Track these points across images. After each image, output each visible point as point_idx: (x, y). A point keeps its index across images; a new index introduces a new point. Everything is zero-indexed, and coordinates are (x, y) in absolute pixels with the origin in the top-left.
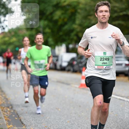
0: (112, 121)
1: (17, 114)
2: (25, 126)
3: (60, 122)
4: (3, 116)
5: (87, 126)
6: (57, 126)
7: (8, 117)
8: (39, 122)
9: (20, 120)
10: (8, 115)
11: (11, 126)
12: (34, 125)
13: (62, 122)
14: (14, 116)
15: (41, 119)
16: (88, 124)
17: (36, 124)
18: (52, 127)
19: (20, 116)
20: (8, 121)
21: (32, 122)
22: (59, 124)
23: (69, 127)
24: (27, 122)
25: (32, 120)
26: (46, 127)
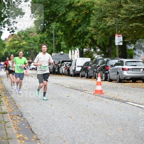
0: (130, 130)
1: (28, 123)
2: (36, 135)
3: (74, 131)
4: (12, 125)
5: (102, 136)
6: (70, 136)
7: (17, 125)
8: (51, 131)
9: (31, 129)
10: (18, 124)
11: (21, 135)
12: (45, 135)
13: (76, 131)
14: (24, 125)
15: (53, 128)
16: (104, 134)
17: (48, 133)
18: (65, 136)
19: (31, 125)
20: (18, 130)
21: (44, 131)
22: (72, 133)
23: (83, 137)
24: (38, 131)
25: (44, 129)
26: (59, 137)
